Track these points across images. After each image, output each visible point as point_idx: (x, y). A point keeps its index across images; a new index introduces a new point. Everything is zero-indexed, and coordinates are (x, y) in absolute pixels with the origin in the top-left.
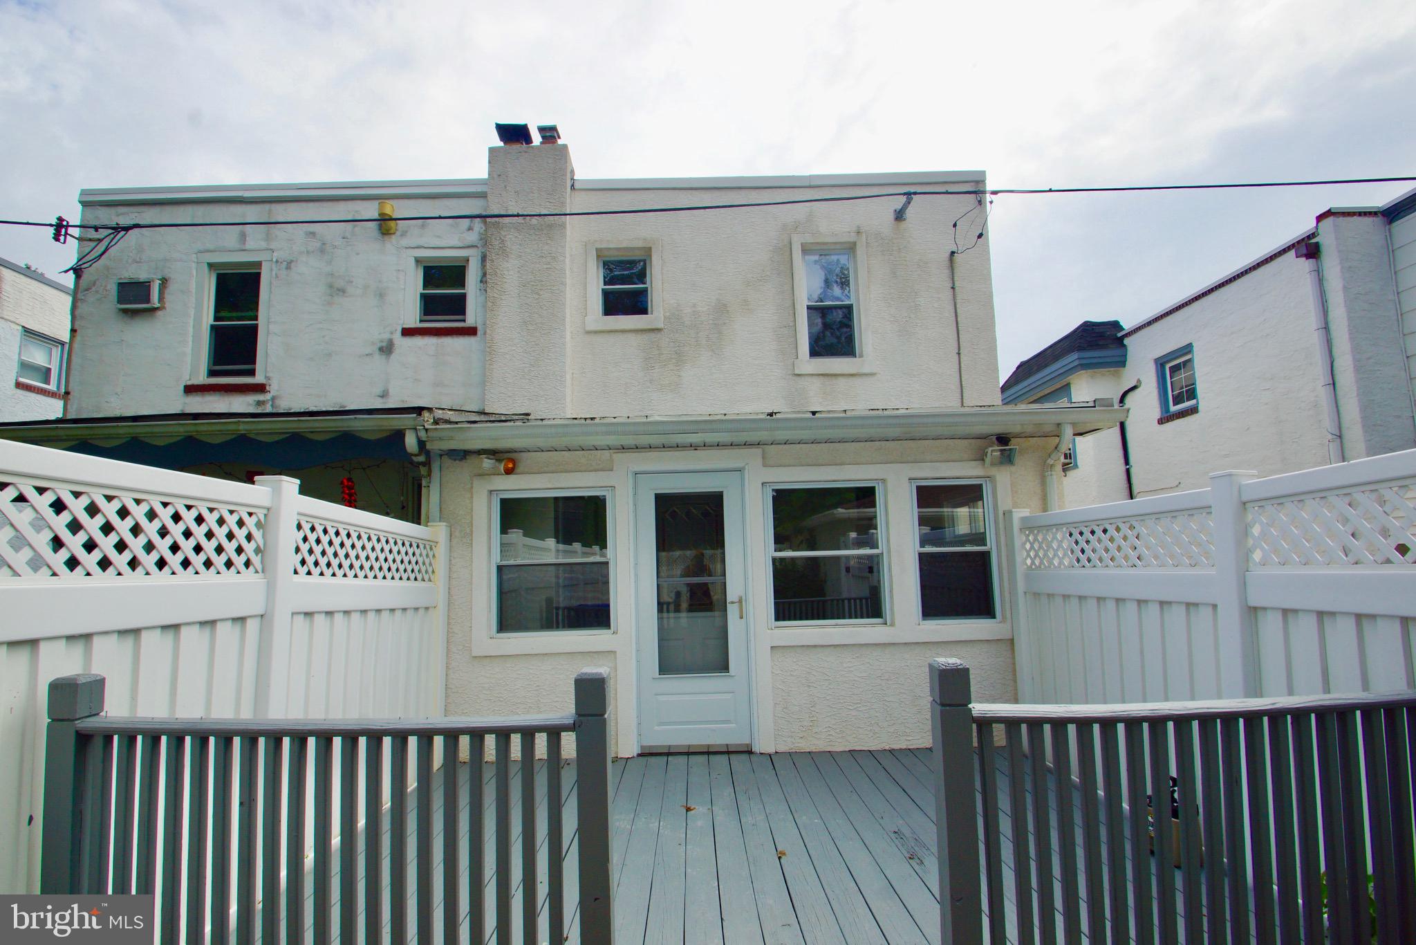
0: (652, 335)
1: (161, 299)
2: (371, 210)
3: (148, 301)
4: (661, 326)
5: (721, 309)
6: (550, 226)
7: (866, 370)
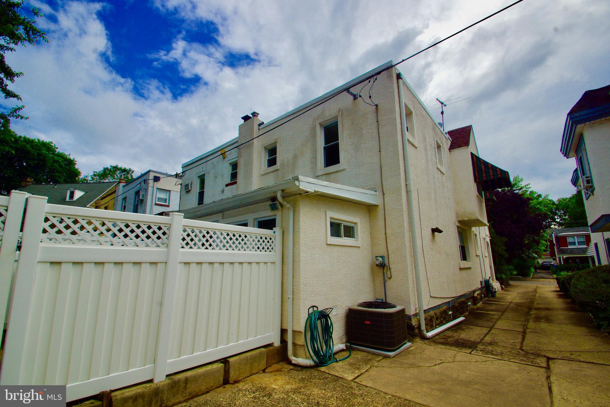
0: (277, 172)
1: (191, 188)
2: (220, 153)
3: (188, 189)
4: (279, 168)
5: (295, 157)
6: (250, 144)
7: (341, 168)
